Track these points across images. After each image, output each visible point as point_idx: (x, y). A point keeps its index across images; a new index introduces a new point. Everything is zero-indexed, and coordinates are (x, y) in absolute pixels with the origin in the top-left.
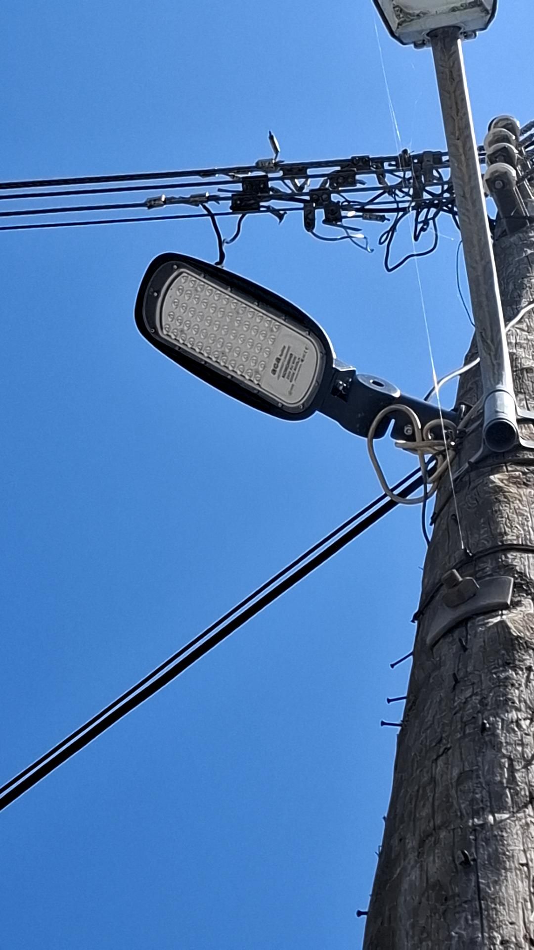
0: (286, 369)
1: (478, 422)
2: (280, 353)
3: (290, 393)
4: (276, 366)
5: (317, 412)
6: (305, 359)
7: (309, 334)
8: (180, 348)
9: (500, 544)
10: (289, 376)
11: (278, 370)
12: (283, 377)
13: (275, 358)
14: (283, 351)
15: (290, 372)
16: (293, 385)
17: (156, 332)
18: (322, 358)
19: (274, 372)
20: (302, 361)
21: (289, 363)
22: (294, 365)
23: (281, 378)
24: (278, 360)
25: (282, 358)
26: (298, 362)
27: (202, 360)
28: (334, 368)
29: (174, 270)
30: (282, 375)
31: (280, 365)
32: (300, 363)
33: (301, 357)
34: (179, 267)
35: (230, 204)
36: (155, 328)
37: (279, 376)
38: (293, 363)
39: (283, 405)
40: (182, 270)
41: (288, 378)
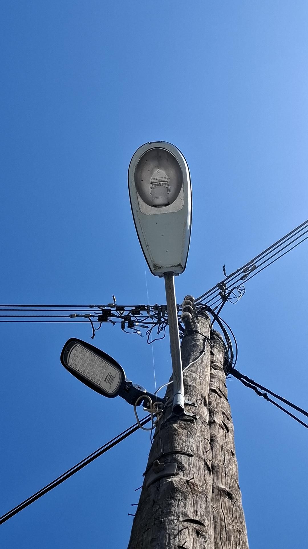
0: (109, 380)
1: (172, 403)
2: (107, 375)
3: (110, 389)
4: (106, 379)
5: (118, 396)
6: (116, 377)
7: (118, 369)
8: (74, 370)
9: (174, 451)
10: (110, 382)
11: (106, 380)
12: (108, 383)
13: (106, 376)
14: (108, 374)
15: (110, 381)
16: (111, 386)
17: (67, 364)
18: (121, 377)
19: (105, 381)
20: (115, 378)
21: (110, 378)
22: (112, 379)
23: (107, 383)
24: (107, 377)
25: (108, 376)
26: (113, 378)
27: (81, 375)
28: (125, 381)
29: (75, 344)
30: (107, 382)
31: (107, 378)
32: (114, 378)
33: (114, 376)
34: (76, 343)
35: (98, 319)
36: (67, 363)
37: (106, 383)
38: (112, 378)
39: (107, 392)
40: (77, 344)
41: (109, 383)
